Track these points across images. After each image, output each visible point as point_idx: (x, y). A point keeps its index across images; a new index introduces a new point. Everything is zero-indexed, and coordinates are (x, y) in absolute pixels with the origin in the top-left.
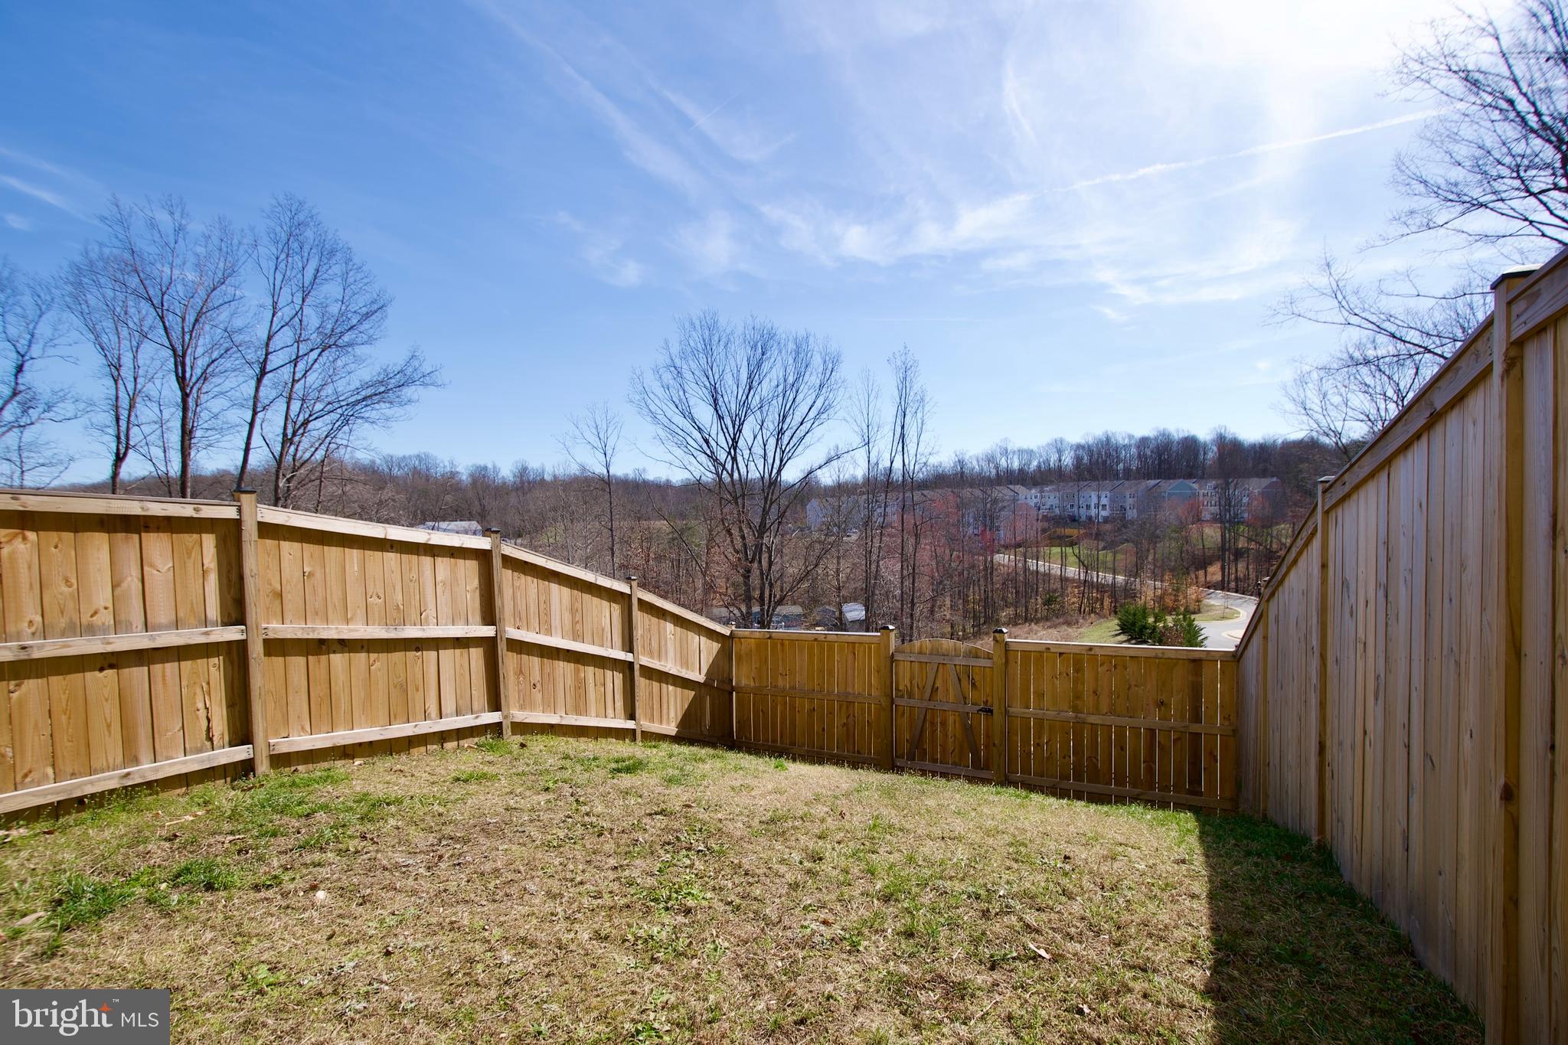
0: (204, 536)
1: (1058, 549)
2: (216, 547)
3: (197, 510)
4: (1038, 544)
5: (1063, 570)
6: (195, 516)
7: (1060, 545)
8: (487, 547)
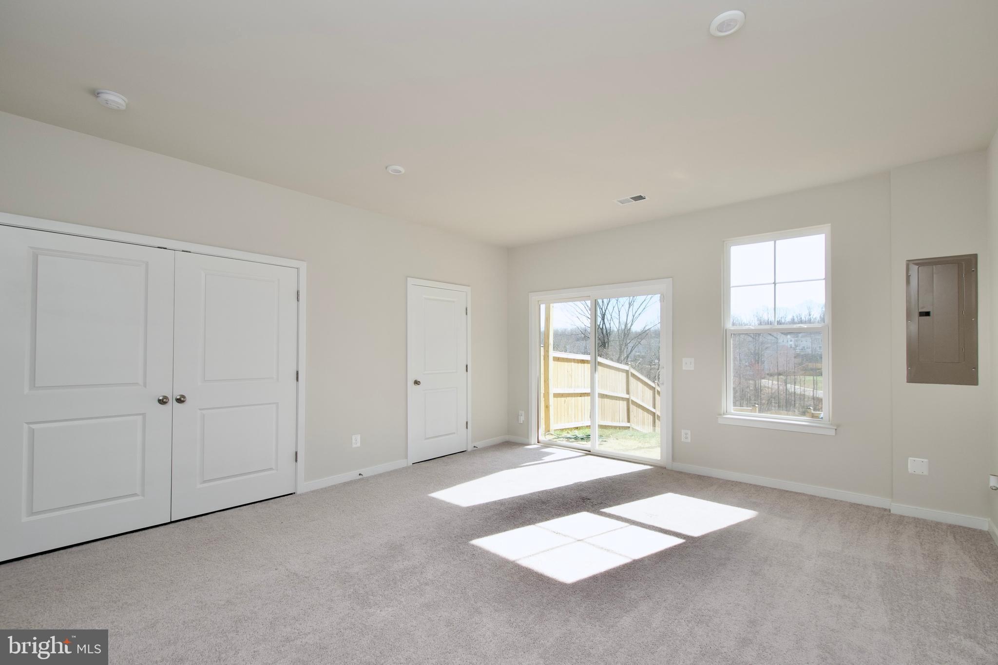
1: (811, 378)
4: (794, 374)
5: (815, 392)
7: (813, 375)
8: (628, 369)
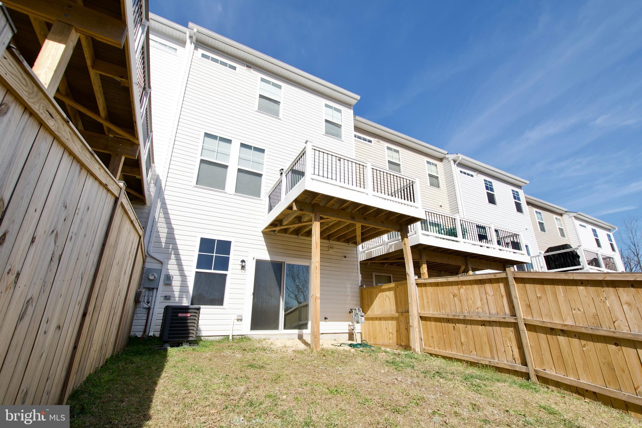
0: (500, 284)
2: (504, 287)
3: (495, 276)
6: (494, 277)
